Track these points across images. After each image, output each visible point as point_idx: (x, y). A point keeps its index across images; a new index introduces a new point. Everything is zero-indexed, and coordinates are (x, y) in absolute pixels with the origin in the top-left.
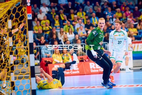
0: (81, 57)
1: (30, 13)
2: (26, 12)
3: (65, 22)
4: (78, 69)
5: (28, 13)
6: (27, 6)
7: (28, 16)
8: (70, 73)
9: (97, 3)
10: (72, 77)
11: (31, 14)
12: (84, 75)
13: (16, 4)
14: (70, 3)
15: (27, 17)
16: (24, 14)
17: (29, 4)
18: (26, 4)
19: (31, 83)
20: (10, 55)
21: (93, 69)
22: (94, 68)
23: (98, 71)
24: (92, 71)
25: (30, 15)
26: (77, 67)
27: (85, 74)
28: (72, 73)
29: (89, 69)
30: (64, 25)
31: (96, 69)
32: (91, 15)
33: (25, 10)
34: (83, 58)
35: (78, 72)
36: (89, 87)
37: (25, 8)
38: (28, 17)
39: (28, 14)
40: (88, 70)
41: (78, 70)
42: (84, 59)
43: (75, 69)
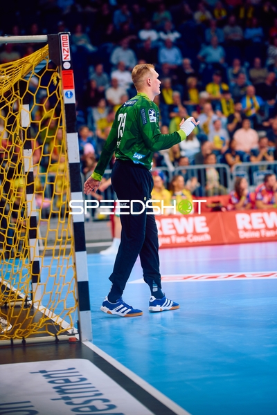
0: (216, 198)
1: (71, 87)
2: (60, 84)
3: (176, 109)
4: (206, 230)
5: (66, 87)
6: (63, 69)
7: (67, 94)
8: (187, 241)
9: (258, 61)
10: (191, 250)
11: (73, 91)
12: (223, 244)
13: (39, 64)
14: (187, 61)
15: (63, 98)
16: (56, 92)
17: (67, 66)
18: (59, 65)
19: (75, 264)
20: (28, 193)
21: (245, 230)
22: (248, 227)
23: (256, 235)
24: (243, 235)
25: (71, 94)
26: (204, 224)
27: (226, 241)
28: (190, 241)
29: (236, 230)
30: (171, 118)
31: (253, 230)
32: (242, 92)
33: (58, 80)
34: (218, 202)
35: (207, 238)
36: (230, 276)
37: (58, 75)
38: (65, 97)
39: (65, 91)
40: (231, 233)
41: (209, 233)
42: (222, 203)
43: (199, 230)
